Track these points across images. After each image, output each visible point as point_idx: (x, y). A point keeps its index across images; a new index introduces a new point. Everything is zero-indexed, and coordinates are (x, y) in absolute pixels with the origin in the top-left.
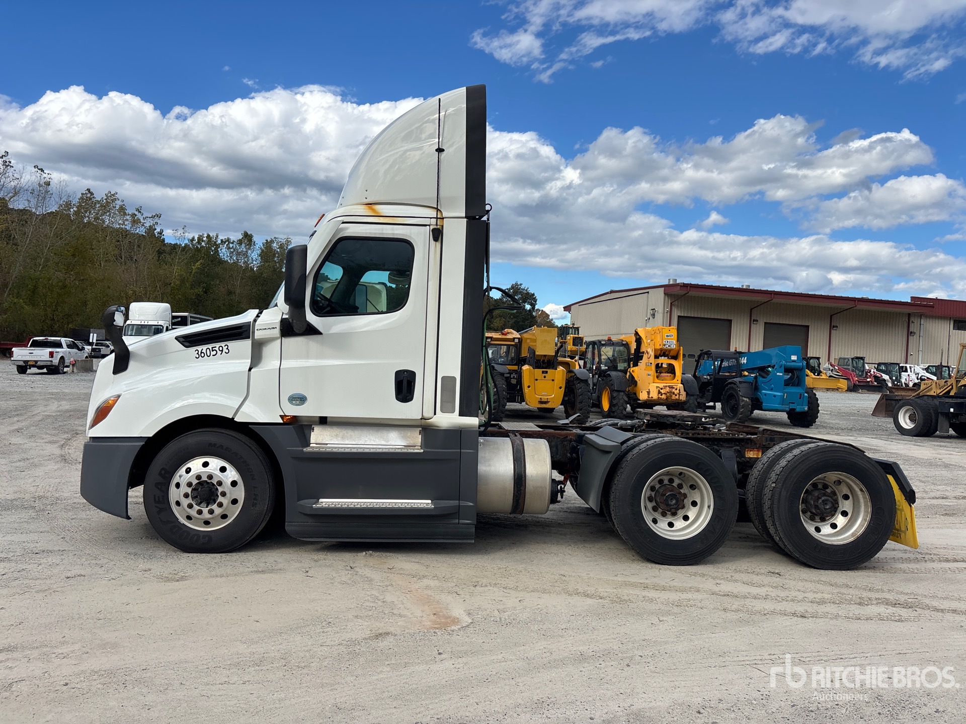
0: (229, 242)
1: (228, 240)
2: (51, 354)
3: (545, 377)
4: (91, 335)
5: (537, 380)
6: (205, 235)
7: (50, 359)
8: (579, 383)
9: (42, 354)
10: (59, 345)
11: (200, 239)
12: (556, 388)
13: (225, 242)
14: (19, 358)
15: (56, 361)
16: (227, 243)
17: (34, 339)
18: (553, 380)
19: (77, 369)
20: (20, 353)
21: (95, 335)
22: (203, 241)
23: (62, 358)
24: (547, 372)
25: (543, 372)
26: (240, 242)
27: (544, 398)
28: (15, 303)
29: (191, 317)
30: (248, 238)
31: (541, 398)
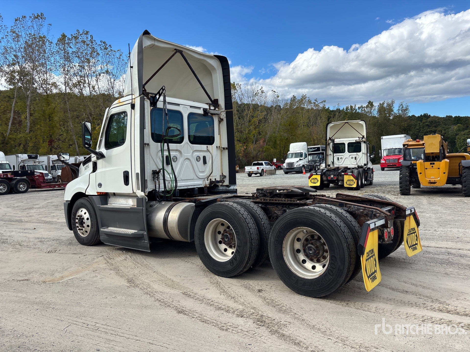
0: (362, 108)
1: (362, 107)
2: (258, 168)
3: (432, 167)
4: (274, 159)
5: (426, 169)
6: (350, 106)
7: (257, 170)
8: (464, 169)
9: (254, 168)
10: (262, 164)
11: (347, 108)
12: (441, 173)
13: (360, 108)
14: (247, 171)
15: (260, 171)
16: (361, 108)
17: (254, 162)
18: (439, 168)
19: (267, 174)
20: (248, 169)
21: (276, 159)
22: (348, 109)
23: (263, 170)
24: (434, 164)
25: (431, 164)
26: (367, 107)
27: (432, 180)
28: (268, 148)
29: (322, 147)
30: (371, 104)
31: (430, 180)
